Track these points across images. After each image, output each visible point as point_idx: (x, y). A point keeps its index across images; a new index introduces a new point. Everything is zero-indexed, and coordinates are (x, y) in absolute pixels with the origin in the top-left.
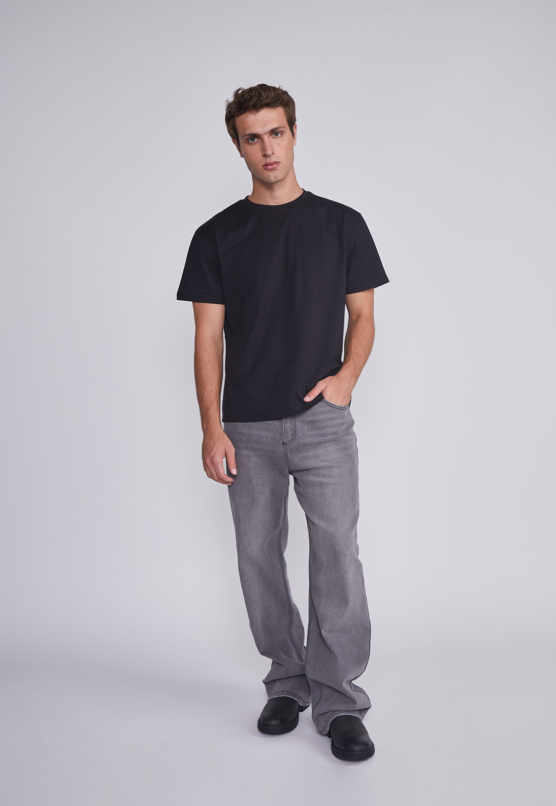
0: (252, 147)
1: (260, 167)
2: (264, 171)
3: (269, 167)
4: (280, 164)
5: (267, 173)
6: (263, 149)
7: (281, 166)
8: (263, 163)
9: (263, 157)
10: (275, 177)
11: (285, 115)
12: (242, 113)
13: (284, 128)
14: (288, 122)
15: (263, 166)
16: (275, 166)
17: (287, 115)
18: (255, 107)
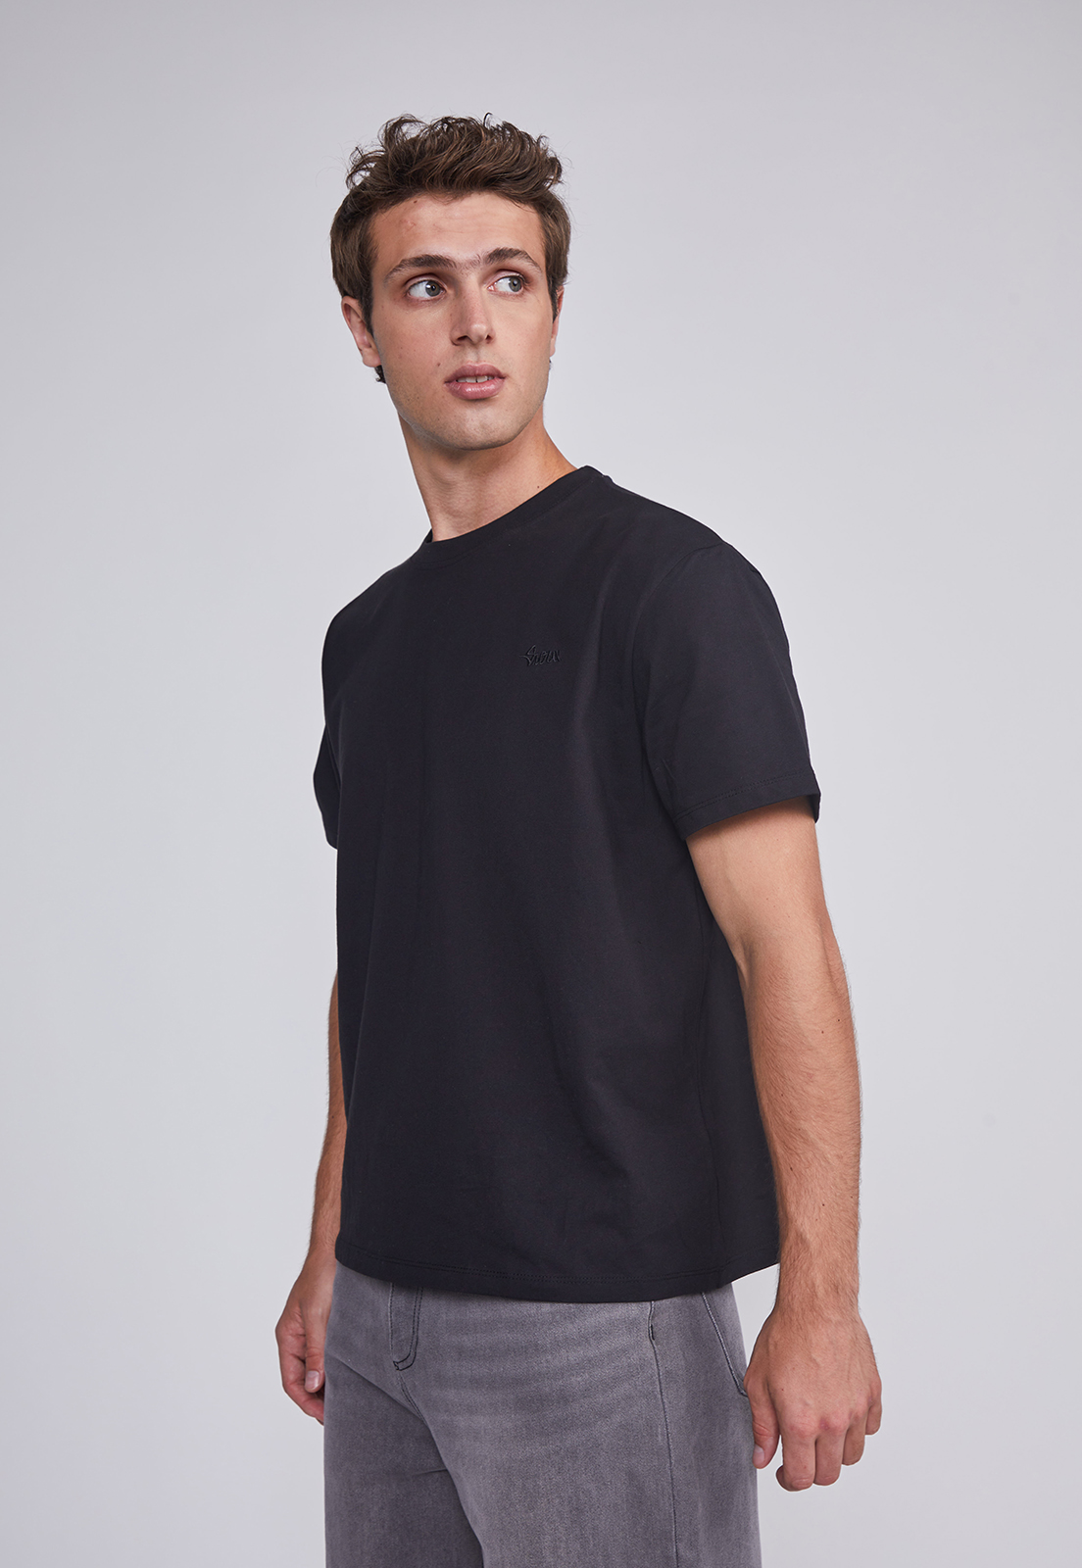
1: (438, 382)
2: (449, 397)
3: (470, 387)
4: (506, 381)
5: (458, 409)
6: (460, 317)
7: (508, 390)
8: (450, 367)
10: (484, 429)
15: (448, 381)
16: (489, 387)
18: (452, 181)
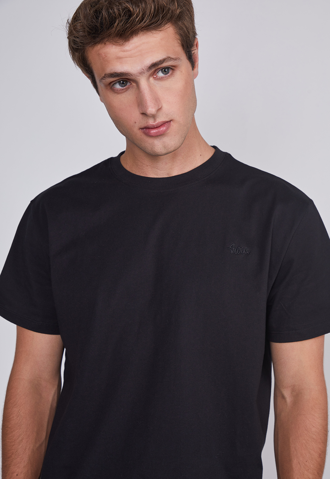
0: (119, 96)
1: (137, 130)
2: (144, 136)
3: (153, 131)
4: (172, 123)
5: (150, 141)
6: (140, 102)
7: (173, 127)
8: (141, 124)
9: (141, 116)
10: (165, 147)
11: (178, 37)
12: (96, 43)
13: (175, 59)
14: (183, 46)
15: (142, 129)
16: (162, 129)
17: (181, 35)
